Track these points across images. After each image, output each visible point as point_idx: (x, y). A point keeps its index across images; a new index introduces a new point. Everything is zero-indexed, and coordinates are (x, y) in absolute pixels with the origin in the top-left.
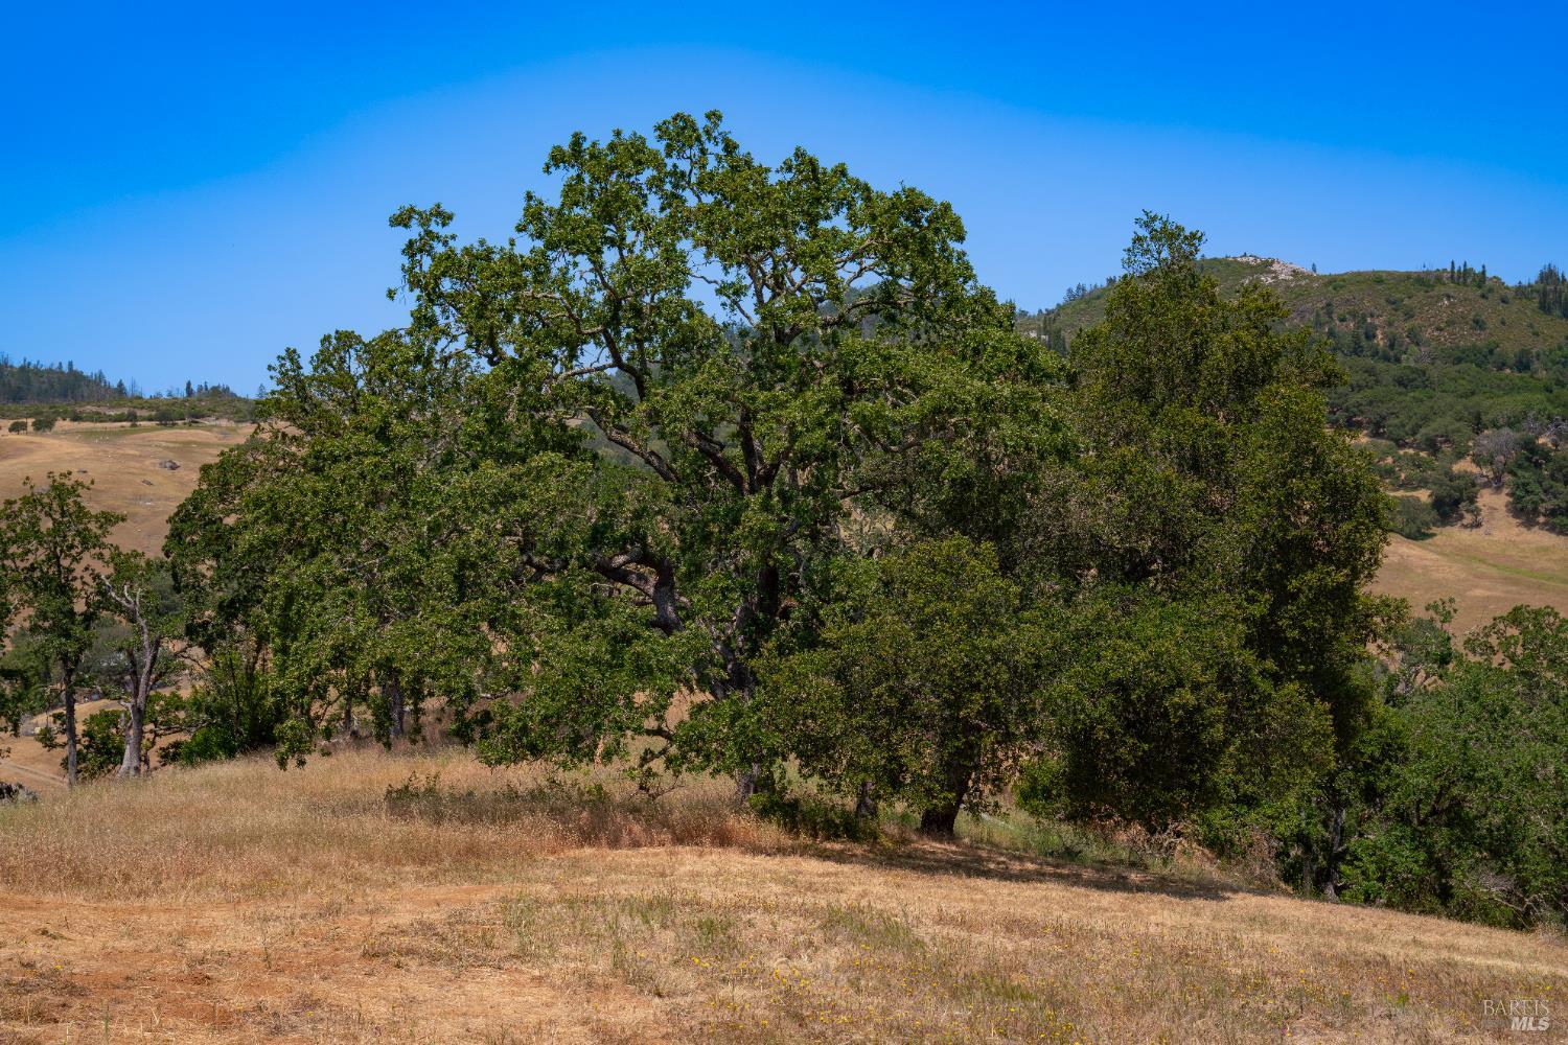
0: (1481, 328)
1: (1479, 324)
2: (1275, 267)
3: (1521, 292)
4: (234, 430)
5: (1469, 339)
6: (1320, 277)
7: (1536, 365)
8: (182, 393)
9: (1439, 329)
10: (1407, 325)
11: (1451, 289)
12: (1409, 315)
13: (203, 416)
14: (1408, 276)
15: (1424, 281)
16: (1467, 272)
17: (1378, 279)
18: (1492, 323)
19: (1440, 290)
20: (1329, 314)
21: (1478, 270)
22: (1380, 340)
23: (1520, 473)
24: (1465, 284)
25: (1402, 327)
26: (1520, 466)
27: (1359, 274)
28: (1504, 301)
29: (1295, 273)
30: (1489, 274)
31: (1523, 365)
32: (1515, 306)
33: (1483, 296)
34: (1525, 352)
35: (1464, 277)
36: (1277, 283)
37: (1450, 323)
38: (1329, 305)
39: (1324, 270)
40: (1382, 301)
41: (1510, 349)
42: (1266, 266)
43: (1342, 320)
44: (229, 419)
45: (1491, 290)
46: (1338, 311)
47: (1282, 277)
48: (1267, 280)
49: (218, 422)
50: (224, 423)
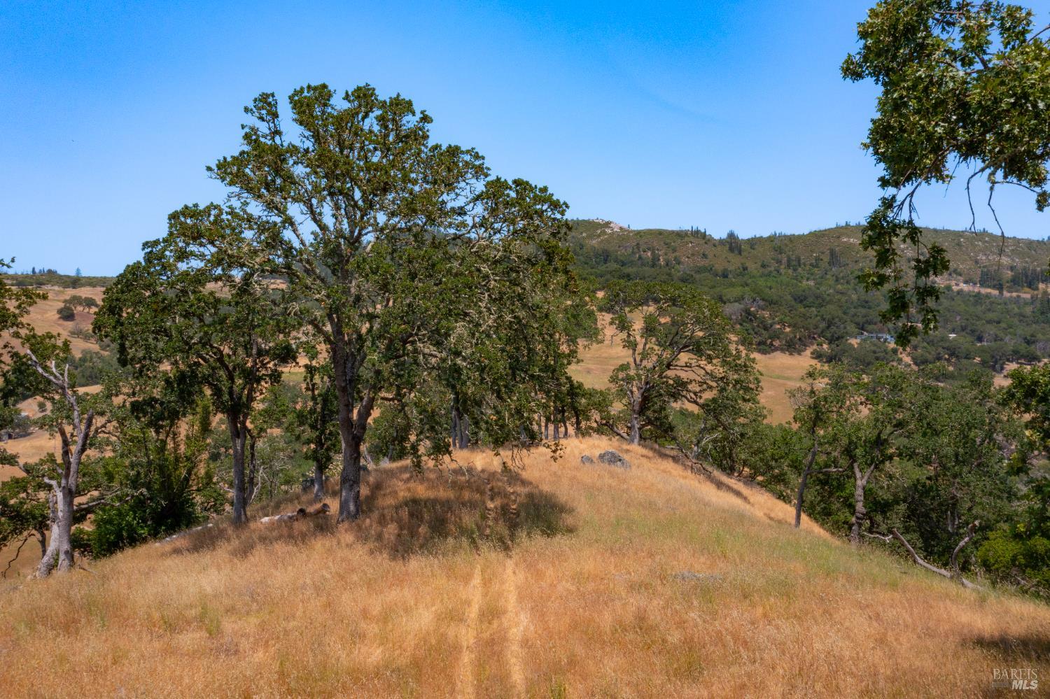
0: (706, 258)
1: (705, 256)
2: (612, 225)
3: (721, 242)
4: (63, 292)
5: (702, 263)
6: (632, 231)
7: (730, 276)
8: (30, 272)
9: (688, 257)
10: (674, 255)
11: (692, 239)
12: (674, 250)
13: (44, 284)
14: (673, 232)
15: (680, 235)
16: (698, 232)
17: (660, 233)
18: (710, 256)
19: (686, 239)
20: (638, 248)
21: (703, 231)
22: (662, 262)
23: (744, 324)
24: (697, 237)
25: (671, 256)
26: (744, 321)
27: (651, 230)
28: (715, 246)
29: (621, 228)
30: (707, 233)
31: (725, 276)
32: (719, 248)
33: (706, 243)
34: (725, 270)
35: (697, 234)
36: (613, 233)
37: (693, 255)
38: (638, 244)
39: (634, 228)
40: (662, 243)
41: (719, 267)
42: (607, 224)
43: (644, 251)
44: (59, 286)
45: (709, 240)
46: (643, 247)
47: (615, 230)
48: (609, 231)
49: (53, 288)
50: (56, 288)
